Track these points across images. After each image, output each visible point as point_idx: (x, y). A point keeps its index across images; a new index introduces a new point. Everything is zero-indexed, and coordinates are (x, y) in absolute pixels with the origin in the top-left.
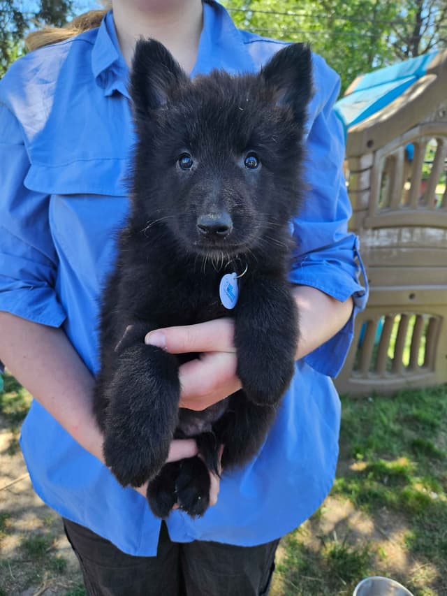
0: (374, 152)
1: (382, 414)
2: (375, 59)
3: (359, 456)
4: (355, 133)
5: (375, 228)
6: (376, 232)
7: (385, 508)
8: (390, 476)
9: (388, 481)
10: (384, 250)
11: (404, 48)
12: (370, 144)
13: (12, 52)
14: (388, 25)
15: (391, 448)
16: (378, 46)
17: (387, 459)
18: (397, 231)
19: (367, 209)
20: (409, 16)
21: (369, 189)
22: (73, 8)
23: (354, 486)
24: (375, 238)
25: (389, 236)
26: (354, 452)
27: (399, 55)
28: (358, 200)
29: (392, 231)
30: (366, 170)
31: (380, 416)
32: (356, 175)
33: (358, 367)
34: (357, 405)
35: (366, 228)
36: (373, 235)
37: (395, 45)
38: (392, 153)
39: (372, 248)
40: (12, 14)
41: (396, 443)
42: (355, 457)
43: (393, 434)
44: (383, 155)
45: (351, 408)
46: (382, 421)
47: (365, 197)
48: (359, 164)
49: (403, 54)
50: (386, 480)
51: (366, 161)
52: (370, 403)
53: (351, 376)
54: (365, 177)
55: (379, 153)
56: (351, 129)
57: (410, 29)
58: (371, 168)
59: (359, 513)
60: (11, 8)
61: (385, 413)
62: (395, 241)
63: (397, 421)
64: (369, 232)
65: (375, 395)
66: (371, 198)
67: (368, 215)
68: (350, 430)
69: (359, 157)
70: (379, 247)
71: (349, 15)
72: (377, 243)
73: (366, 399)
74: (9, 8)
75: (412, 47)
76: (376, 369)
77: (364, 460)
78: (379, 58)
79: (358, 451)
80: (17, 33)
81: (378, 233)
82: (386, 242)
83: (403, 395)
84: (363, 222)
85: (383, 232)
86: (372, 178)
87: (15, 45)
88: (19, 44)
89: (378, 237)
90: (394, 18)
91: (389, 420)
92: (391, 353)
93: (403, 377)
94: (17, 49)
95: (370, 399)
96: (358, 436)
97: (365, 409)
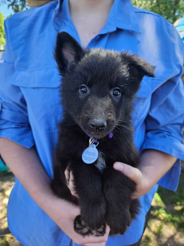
3: (178, 203)
23: (176, 219)
59: (179, 233)
77: (181, 205)
78: (178, 12)
79: (177, 201)
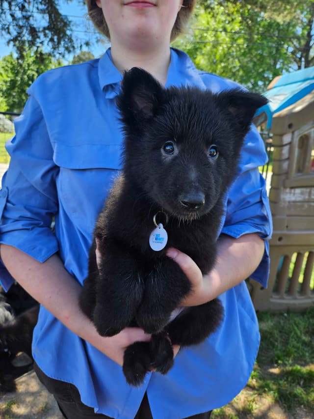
0: (293, 133)
1: (296, 328)
2: (279, 63)
4: (279, 118)
5: (292, 188)
6: (293, 191)
7: (302, 406)
8: (305, 380)
9: (303, 384)
10: (299, 204)
11: (299, 55)
12: (290, 126)
13: (27, 54)
14: (288, 39)
15: (304, 356)
16: (280, 54)
17: (302, 365)
18: (308, 190)
19: (287, 173)
20: (303, 34)
21: (288, 159)
22: (71, 25)
24: (292, 195)
25: (302, 193)
26: (276, 358)
27: (295, 61)
28: (280, 167)
29: (304, 190)
30: (286, 145)
31: (294, 330)
32: (279, 149)
33: (277, 290)
34: (276, 319)
35: (285, 188)
36: (290, 193)
37: (293, 53)
38: (306, 133)
39: (289, 202)
40: (29, 28)
41: (308, 352)
42: (277, 362)
43: (304, 343)
44: (300, 134)
45: (272, 321)
46: (296, 333)
47: (285, 165)
48: (282, 141)
49: (298, 59)
50: (302, 383)
51: (287, 139)
52: (286, 317)
53: (271, 297)
54: (285, 150)
55: (296, 133)
56: (275, 115)
57: (303, 42)
58: (290, 143)
60: (28, 23)
61: (297, 326)
62: (307, 197)
63: (306, 333)
64: (288, 190)
65: (288, 311)
66: (290, 166)
67: (287, 178)
68: (271, 339)
69: (282, 135)
70: (295, 202)
71: (260, 32)
72: (293, 199)
73: (282, 314)
74: (27, 24)
75: (304, 55)
76: (289, 291)
78: (281, 62)
79: (279, 358)
80: (31, 41)
81: (294, 191)
82: (299, 199)
83: (310, 313)
84: (284, 182)
85: (298, 191)
86: (291, 151)
87: (29, 49)
88: (32, 49)
89: (294, 194)
90: (292, 35)
91: (301, 332)
92: (301, 279)
93: (310, 298)
94: (30, 52)
95: (286, 315)
96: (279, 345)
97: (282, 322)
